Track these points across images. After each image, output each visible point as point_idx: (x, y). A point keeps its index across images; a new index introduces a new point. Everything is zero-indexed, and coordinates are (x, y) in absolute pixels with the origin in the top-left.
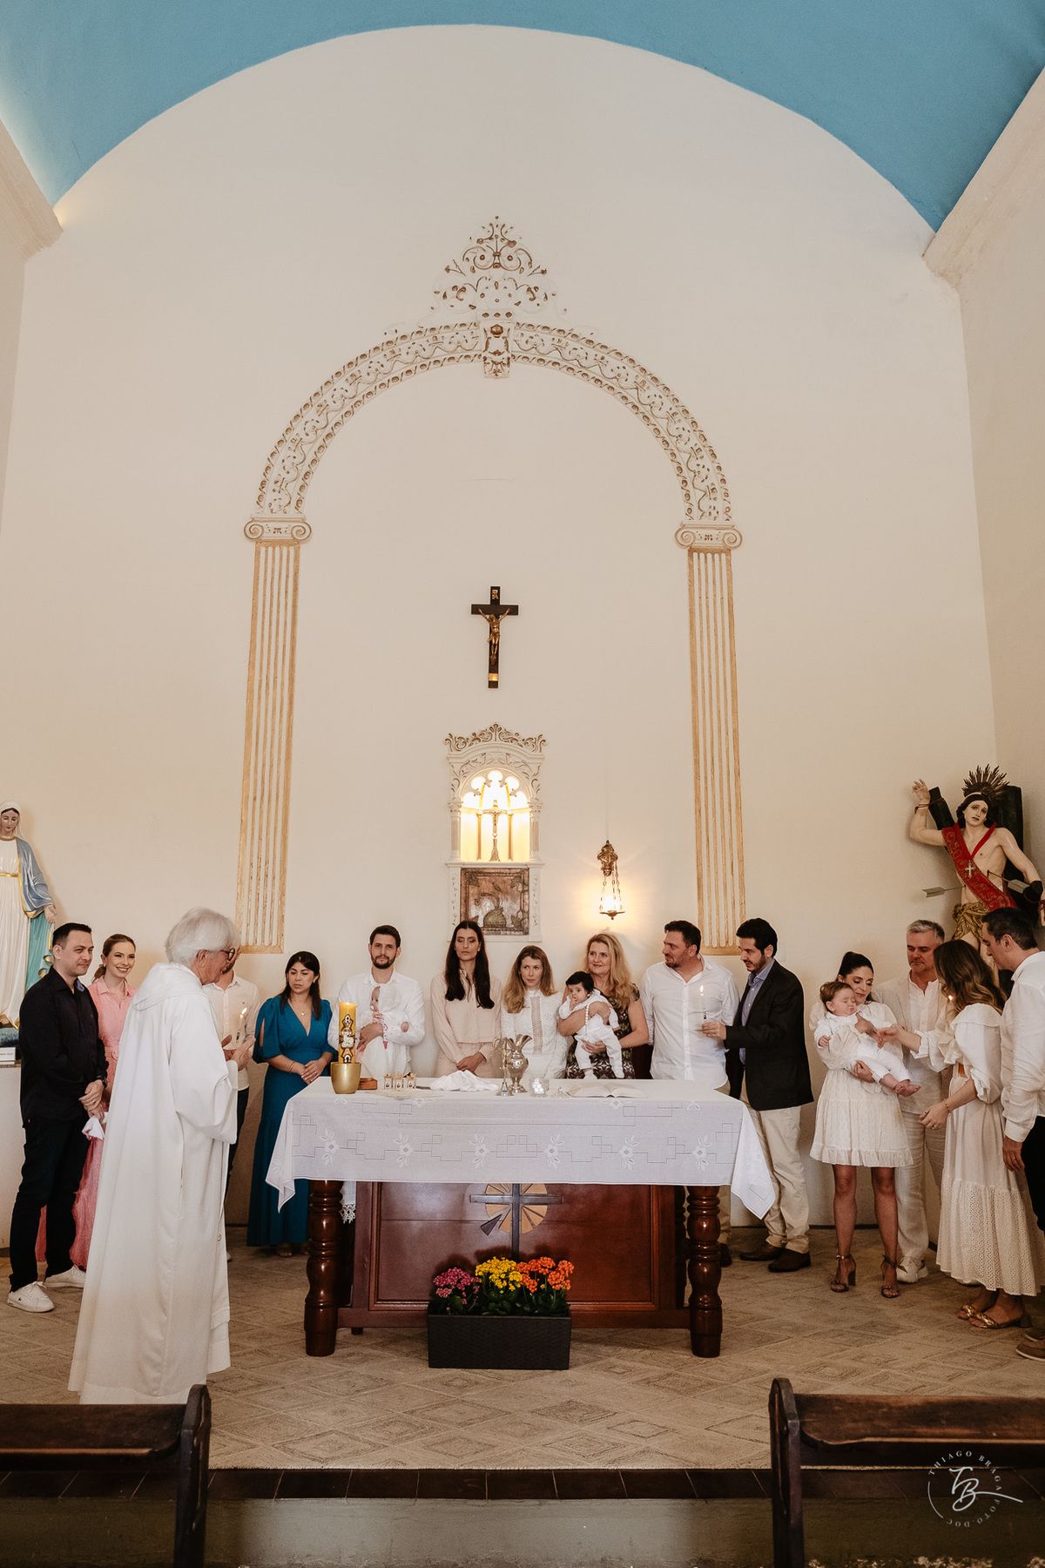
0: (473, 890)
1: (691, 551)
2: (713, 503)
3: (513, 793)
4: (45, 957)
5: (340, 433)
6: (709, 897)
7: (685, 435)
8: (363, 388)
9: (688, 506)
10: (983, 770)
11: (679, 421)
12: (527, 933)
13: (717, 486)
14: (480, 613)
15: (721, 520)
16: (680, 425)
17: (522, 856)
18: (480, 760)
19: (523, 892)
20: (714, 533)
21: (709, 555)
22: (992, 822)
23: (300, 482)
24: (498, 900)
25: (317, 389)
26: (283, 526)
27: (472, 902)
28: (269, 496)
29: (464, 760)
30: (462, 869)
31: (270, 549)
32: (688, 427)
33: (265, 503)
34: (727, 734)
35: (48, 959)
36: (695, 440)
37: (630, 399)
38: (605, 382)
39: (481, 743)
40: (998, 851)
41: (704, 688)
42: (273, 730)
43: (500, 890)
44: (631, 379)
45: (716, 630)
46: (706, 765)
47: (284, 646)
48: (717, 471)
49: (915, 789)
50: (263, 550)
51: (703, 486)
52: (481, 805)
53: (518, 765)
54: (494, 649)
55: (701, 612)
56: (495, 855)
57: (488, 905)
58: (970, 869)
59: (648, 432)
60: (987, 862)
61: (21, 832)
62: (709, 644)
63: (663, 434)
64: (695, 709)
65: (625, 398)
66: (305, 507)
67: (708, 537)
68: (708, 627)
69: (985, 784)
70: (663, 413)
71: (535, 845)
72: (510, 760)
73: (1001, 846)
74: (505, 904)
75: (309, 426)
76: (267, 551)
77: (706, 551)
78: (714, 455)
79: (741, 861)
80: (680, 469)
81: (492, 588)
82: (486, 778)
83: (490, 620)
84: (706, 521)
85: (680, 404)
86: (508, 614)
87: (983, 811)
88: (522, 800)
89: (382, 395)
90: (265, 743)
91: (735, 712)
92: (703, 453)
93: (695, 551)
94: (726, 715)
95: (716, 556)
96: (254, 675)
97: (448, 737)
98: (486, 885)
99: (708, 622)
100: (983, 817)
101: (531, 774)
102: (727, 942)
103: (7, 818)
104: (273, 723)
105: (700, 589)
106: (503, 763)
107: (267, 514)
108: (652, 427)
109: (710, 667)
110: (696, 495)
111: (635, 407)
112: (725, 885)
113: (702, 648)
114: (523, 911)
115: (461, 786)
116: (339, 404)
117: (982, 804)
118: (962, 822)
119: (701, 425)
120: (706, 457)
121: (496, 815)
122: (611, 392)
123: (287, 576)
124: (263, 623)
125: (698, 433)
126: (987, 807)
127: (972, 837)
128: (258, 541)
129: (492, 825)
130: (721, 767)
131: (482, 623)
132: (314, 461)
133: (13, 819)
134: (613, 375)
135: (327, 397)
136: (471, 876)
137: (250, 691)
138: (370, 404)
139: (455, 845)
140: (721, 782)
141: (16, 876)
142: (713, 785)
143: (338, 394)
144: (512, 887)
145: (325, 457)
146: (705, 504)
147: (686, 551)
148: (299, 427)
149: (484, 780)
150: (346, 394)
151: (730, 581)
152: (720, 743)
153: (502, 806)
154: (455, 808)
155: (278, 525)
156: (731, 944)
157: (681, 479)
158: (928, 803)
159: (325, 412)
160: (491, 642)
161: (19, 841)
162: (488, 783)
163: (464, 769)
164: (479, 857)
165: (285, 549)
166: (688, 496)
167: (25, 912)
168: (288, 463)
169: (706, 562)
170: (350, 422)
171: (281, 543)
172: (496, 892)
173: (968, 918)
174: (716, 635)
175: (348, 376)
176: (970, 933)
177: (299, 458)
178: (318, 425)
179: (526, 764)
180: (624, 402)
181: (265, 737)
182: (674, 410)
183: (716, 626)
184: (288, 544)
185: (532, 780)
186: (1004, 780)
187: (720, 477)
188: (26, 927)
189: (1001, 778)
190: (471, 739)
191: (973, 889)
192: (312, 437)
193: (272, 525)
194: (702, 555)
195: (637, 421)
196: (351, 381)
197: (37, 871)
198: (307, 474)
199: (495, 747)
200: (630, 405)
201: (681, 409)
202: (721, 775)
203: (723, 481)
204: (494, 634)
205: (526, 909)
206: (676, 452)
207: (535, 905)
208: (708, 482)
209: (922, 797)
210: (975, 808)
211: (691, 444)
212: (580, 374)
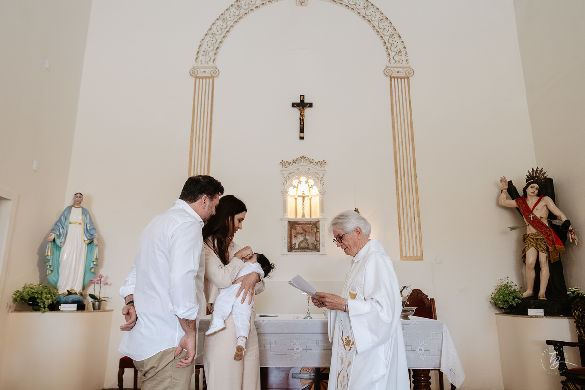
0: (293, 231)
1: (391, 78)
2: (400, 57)
3: (312, 187)
4: (93, 262)
5: (233, 30)
6: (404, 234)
7: (387, 28)
8: (243, 11)
9: (389, 58)
11: (384, 22)
12: (319, 251)
13: (402, 51)
14: (295, 107)
15: (404, 64)
16: (384, 24)
17: (316, 216)
18: (296, 171)
19: (317, 232)
20: (401, 70)
21: (399, 80)
22: (540, 195)
23: (215, 51)
24: (305, 235)
25: (222, 12)
26: (207, 70)
27: (293, 237)
28: (201, 57)
29: (289, 172)
30: (288, 222)
31: (201, 80)
32: (387, 25)
33: (199, 60)
34: (410, 158)
35: (94, 263)
36: (391, 31)
37: (361, 14)
38: (350, 6)
39: (297, 164)
40: (545, 208)
41: (399, 138)
42: (202, 159)
43: (306, 231)
44: (362, 5)
45: (403, 112)
46: (401, 173)
47: (207, 122)
48: (402, 43)
49: (501, 181)
50: (198, 80)
51: (396, 50)
52: (297, 194)
53: (313, 174)
54: (302, 122)
55: (396, 104)
56: (303, 216)
57: (300, 238)
58: (531, 216)
59: (370, 27)
60: (540, 212)
61: (83, 204)
62: (400, 119)
63: (377, 28)
64: (395, 148)
65: (359, 13)
66: (217, 63)
67: (398, 72)
68: (400, 111)
69: (537, 176)
70: (376, 19)
71: (322, 210)
72: (310, 171)
73: (546, 205)
74: (307, 238)
75: (219, 28)
76: (199, 81)
77: (397, 78)
78: (400, 37)
79: (419, 216)
80: (385, 43)
81: (301, 95)
82: (299, 181)
83: (300, 110)
84: (397, 65)
85: (384, 15)
86: (308, 107)
87: (536, 189)
88: (315, 191)
89: (251, 14)
90: (198, 165)
91: (414, 149)
92: (395, 36)
93: (393, 78)
94: (410, 150)
95: (403, 80)
96: (193, 135)
97: (281, 162)
98: (299, 229)
99: (400, 109)
100: (536, 192)
101: (320, 178)
102: (414, 254)
103: (77, 197)
104: (202, 156)
105: (395, 94)
106: (306, 173)
107: (200, 65)
108: (372, 25)
109: (401, 129)
110: (392, 54)
111: (364, 17)
112: (412, 228)
113: (397, 120)
114: (317, 241)
115: (288, 183)
116: (232, 18)
117: (536, 186)
118: (526, 195)
119: (394, 24)
120: (396, 37)
121: (303, 198)
122: (353, 11)
123: (209, 92)
124: (197, 112)
125: (392, 28)
126: (538, 187)
127: (531, 201)
128: (196, 77)
129: (302, 202)
130: (408, 173)
131: (296, 111)
132: (221, 42)
133: (80, 198)
134: (353, 3)
135: (227, 15)
136: (292, 225)
137: (191, 142)
138: (246, 18)
139: (285, 210)
140: (408, 180)
141: (80, 224)
142: (405, 182)
143: (231, 14)
144: (312, 230)
145: (226, 41)
146: (397, 58)
147: (388, 78)
148: (214, 28)
149: (298, 181)
150: (235, 14)
151: (409, 91)
152: (407, 163)
153: (306, 193)
154: (285, 193)
155: (204, 70)
156: (415, 255)
157: (385, 47)
158: (507, 187)
159: (226, 21)
160: (300, 119)
161: (83, 208)
162: (300, 182)
163: (289, 176)
164: (296, 217)
165: (208, 80)
166: (389, 54)
167: (84, 241)
168: (209, 44)
169: (398, 83)
170: (237, 26)
171: (206, 77)
172: (304, 232)
173: (532, 240)
174: (404, 115)
175: (236, 6)
176: (533, 247)
177: (215, 41)
178: (222, 27)
179: (317, 173)
180: (359, 15)
181: (198, 162)
182: (381, 18)
183: (403, 110)
184: (209, 78)
185: (320, 181)
186: (546, 174)
187: (403, 46)
188: (85, 248)
189: (544, 173)
190: (292, 162)
191: (533, 226)
192: (220, 32)
193: (202, 70)
194: (396, 80)
195: (365, 23)
196: (237, 8)
197: (91, 222)
198: (218, 48)
199: (303, 165)
200: (362, 16)
201: (384, 17)
202: (408, 177)
203: (405, 47)
204: (302, 115)
205: (318, 240)
206: (383, 35)
207: (322, 238)
208: (398, 48)
209: (504, 184)
210: (532, 187)
211: (390, 32)
212: (339, 4)
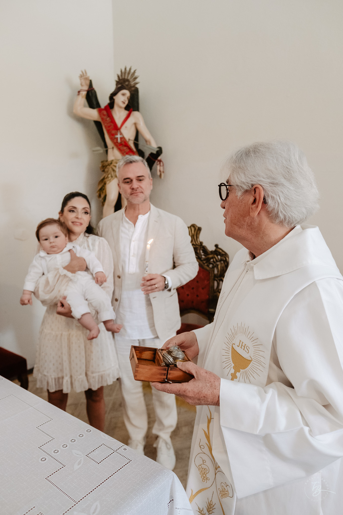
10: (128, 69)
22: (130, 108)
40: (134, 126)
49: (81, 76)
58: (119, 136)
60: (129, 132)
87: (128, 98)
117: (128, 93)
118: (112, 104)
127: (119, 115)
158: (86, 90)
176: (116, 178)
